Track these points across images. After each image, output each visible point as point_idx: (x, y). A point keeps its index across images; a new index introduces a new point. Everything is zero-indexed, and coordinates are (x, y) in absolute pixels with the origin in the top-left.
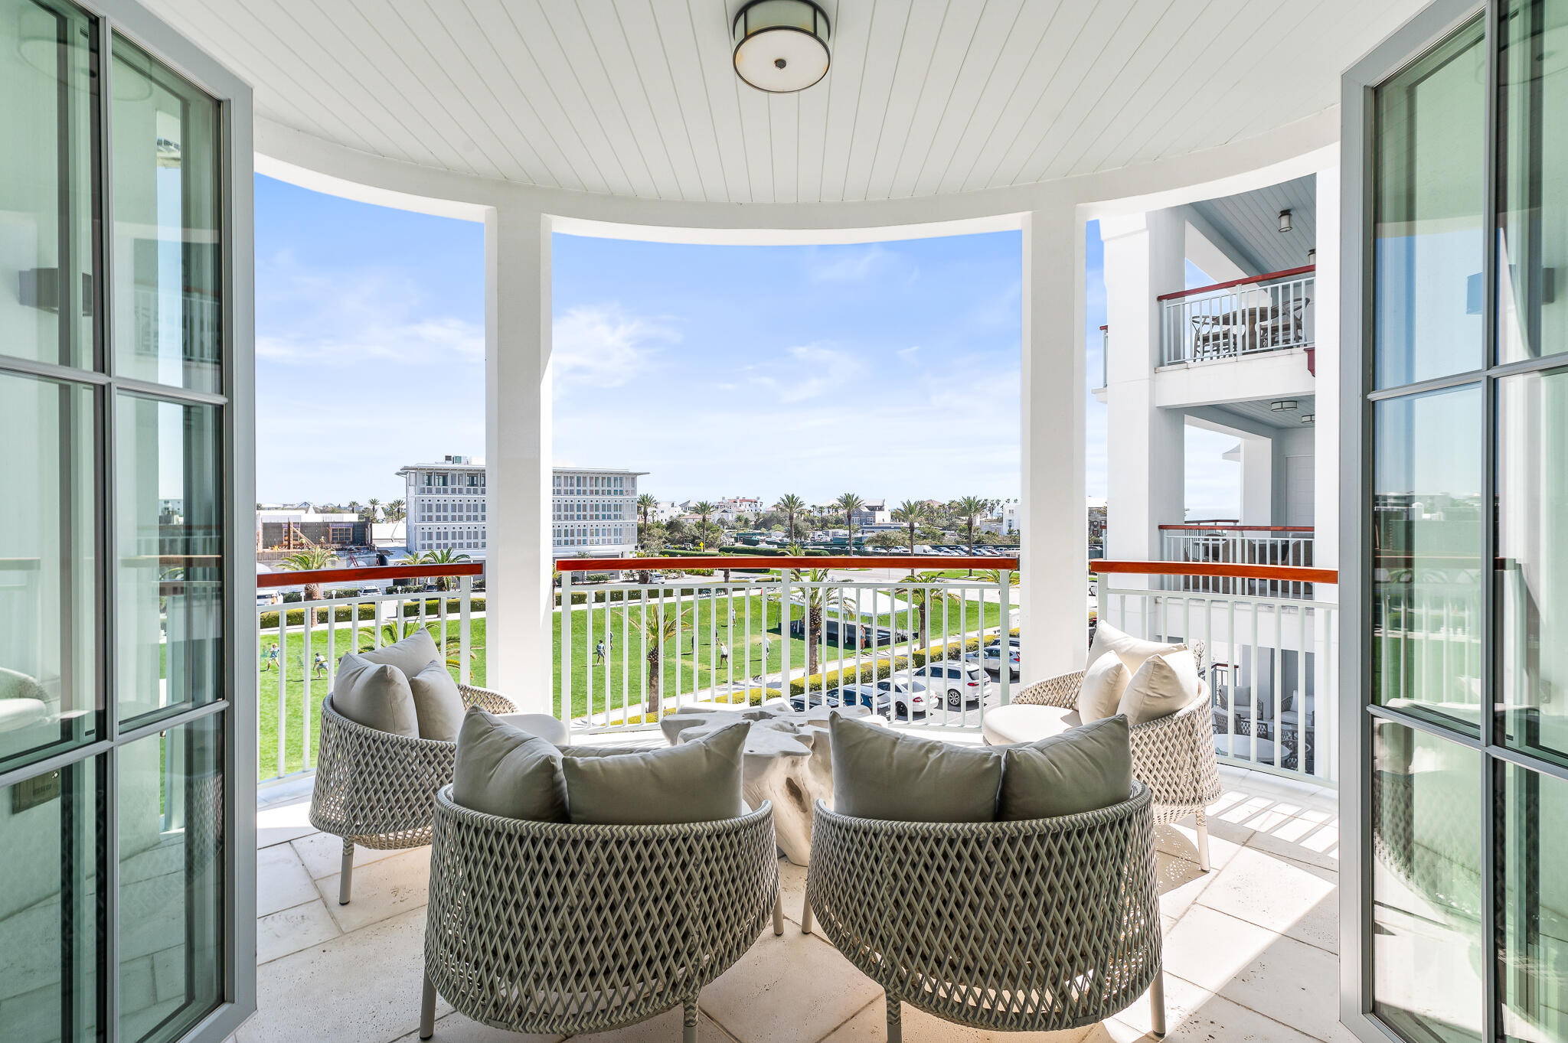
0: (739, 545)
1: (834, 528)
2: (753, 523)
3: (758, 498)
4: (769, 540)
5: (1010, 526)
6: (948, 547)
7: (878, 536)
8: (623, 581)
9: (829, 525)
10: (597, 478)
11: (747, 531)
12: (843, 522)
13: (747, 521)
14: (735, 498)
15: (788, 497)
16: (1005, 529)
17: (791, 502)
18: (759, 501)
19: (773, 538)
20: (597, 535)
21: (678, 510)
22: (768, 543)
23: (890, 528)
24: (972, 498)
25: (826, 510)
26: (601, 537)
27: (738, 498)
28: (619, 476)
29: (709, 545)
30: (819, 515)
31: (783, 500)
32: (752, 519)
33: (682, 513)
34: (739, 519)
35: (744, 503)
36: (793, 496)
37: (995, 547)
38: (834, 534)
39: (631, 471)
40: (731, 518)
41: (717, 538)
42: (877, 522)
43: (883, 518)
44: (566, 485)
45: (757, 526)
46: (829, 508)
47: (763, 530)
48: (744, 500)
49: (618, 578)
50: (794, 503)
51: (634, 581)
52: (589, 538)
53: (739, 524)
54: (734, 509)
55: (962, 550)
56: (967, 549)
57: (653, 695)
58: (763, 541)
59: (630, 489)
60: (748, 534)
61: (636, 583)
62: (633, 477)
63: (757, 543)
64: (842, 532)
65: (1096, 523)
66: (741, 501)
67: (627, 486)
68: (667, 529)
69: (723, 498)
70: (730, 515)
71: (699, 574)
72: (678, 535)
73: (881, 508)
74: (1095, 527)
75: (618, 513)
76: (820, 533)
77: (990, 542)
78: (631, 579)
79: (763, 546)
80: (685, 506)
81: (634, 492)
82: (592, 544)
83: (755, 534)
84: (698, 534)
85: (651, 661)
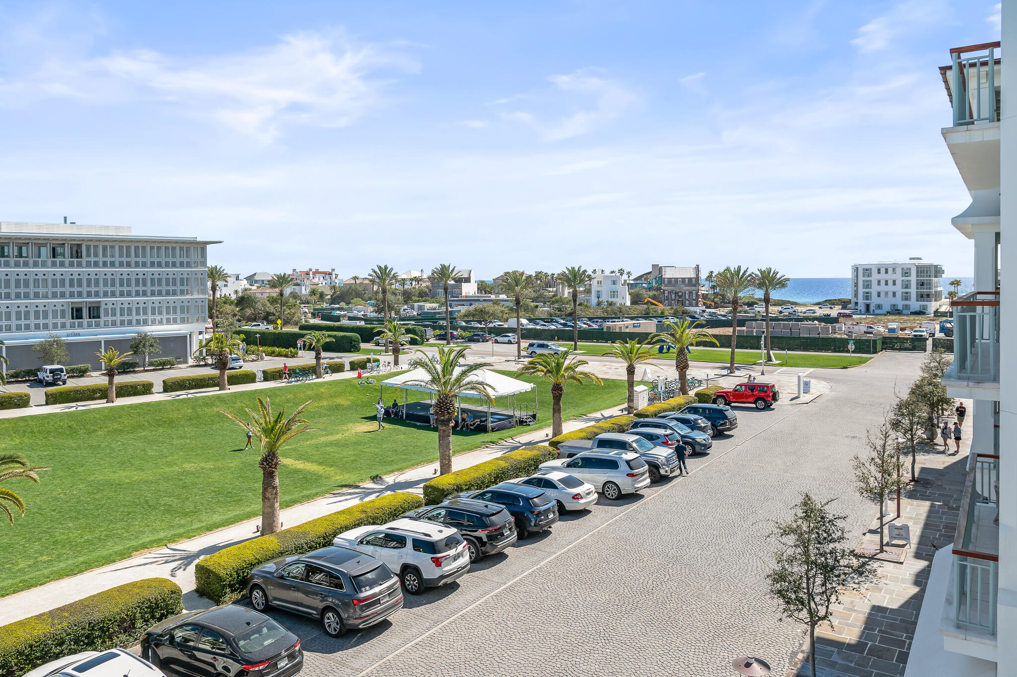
0: (317, 321)
1: (419, 301)
2: (329, 297)
3: (333, 270)
4: (351, 315)
5: (598, 297)
6: (543, 320)
7: (476, 310)
8: (192, 366)
9: (414, 298)
10: (159, 248)
11: (325, 305)
12: (426, 295)
13: (322, 295)
14: (306, 269)
15: (380, 268)
16: (594, 300)
17: (383, 274)
18: (334, 273)
19: (355, 313)
20: (160, 313)
21: (244, 284)
22: (350, 319)
23: (479, 300)
24: (577, 269)
25: (408, 282)
26: (165, 317)
27: (311, 270)
28: (185, 246)
29: (286, 323)
30: (401, 288)
31: (375, 272)
32: (329, 293)
33: (248, 286)
34: (313, 293)
35: (317, 275)
36: (386, 267)
37: (590, 319)
38: (420, 308)
39: (200, 239)
40: (304, 291)
41: (294, 314)
42: (464, 294)
43: (469, 289)
44: (121, 256)
45: (334, 300)
46: (412, 280)
47: (343, 304)
48: (317, 272)
49: (186, 362)
50: (388, 275)
51: (206, 365)
52: (150, 317)
53: (313, 298)
54: (307, 282)
55: (557, 322)
56: (562, 321)
57: (268, 510)
58: (344, 316)
59: (200, 259)
60: (326, 309)
61: (208, 368)
62: (201, 247)
63: (337, 319)
64: (428, 306)
65: (680, 294)
66: (314, 273)
67: (195, 256)
68: (237, 305)
69: (294, 270)
70: (303, 288)
71: (281, 356)
72: (249, 312)
73: (468, 280)
74: (680, 297)
75: (185, 288)
76: (406, 307)
77: (583, 314)
78: (202, 363)
79: (345, 322)
80: (251, 279)
81: (204, 263)
82: (154, 322)
83: (333, 309)
84: (272, 310)
85: (264, 469)
